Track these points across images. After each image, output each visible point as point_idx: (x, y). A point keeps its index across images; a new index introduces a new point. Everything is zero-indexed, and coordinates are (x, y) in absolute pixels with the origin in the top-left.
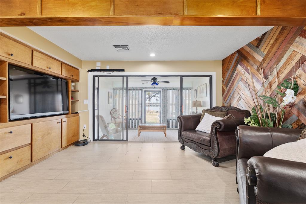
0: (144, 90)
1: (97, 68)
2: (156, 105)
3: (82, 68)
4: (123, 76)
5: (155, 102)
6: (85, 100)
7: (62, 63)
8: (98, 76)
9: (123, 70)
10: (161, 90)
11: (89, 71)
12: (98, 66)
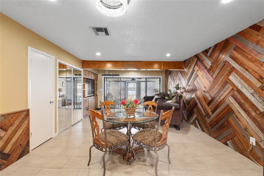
0: (127, 82)
1: (106, 74)
2: (133, 89)
3: (99, 74)
4: (118, 78)
5: (133, 87)
6: (100, 89)
7: (94, 73)
8: (107, 78)
9: (119, 75)
10: (137, 82)
11: (102, 75)
12: (107, 73)
